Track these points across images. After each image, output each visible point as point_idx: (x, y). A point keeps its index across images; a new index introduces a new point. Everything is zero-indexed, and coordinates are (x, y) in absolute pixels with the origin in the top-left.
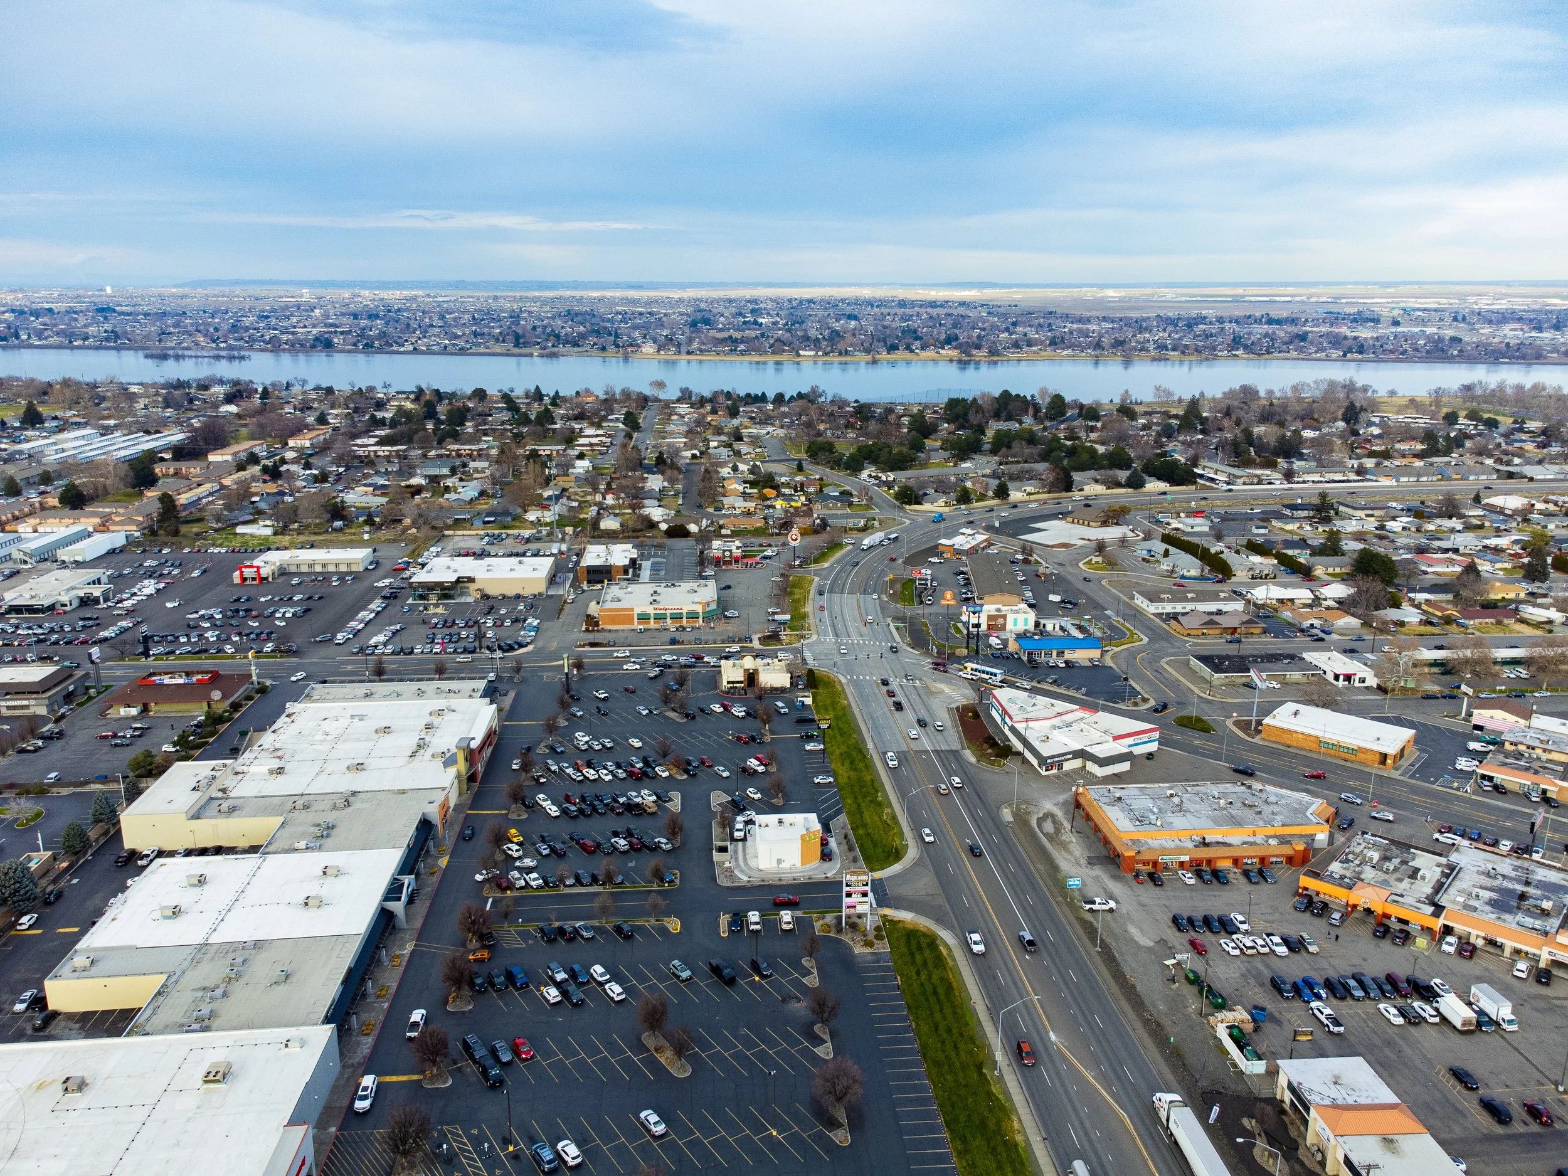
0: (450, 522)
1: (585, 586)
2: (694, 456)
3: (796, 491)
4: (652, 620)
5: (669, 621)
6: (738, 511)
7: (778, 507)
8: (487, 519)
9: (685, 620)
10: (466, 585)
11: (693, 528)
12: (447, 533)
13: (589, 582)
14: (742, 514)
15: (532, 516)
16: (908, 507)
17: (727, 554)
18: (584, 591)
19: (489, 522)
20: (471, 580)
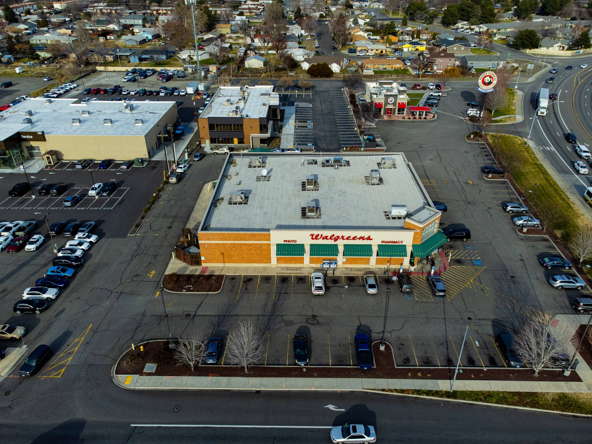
0: (110, 58)
1: (207, 146)
2: (321, 16)
3: (413, 38)
4: (307, 257)
5: (340, 259)
6: (371, 53)
7: (405, 50)
8: (144, 56)
9: (373, 259)
10: (34, 144)
11: (335, 68)
12: (99, 68)
13: (213, 141)
14: (375, 56)
15: (184, 55)
16: (528, 51)
17: (391, 100)
18: (203, 155)
19: (145, 59)
20: (41, 137)
